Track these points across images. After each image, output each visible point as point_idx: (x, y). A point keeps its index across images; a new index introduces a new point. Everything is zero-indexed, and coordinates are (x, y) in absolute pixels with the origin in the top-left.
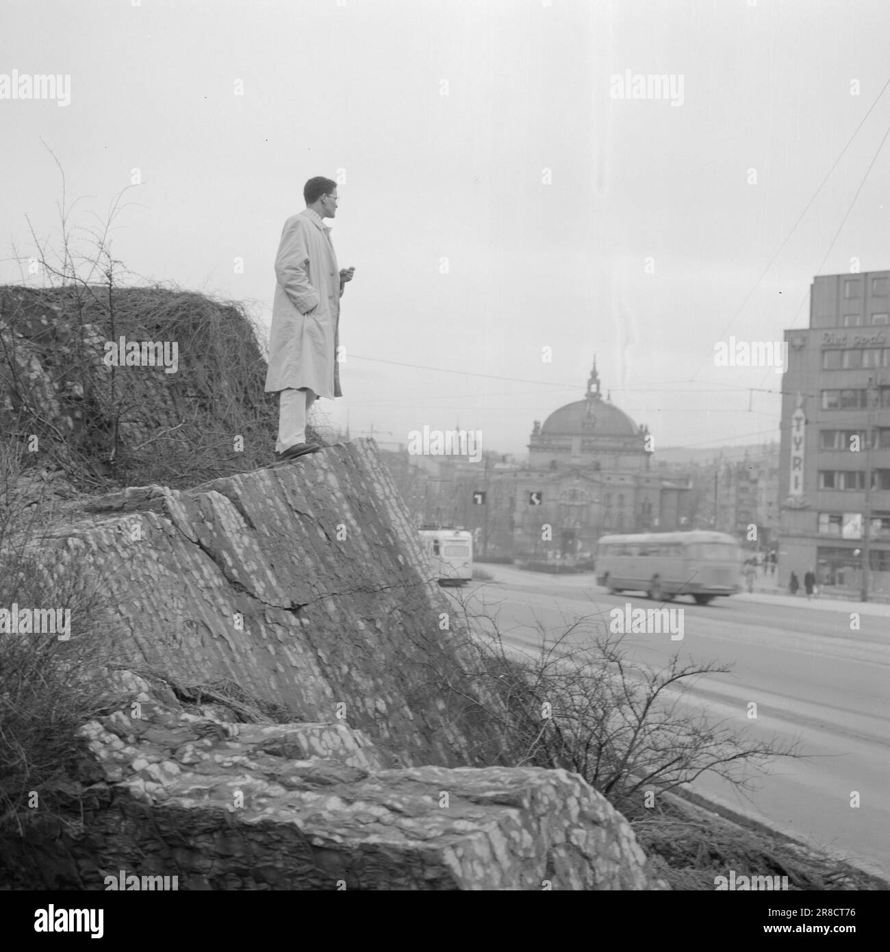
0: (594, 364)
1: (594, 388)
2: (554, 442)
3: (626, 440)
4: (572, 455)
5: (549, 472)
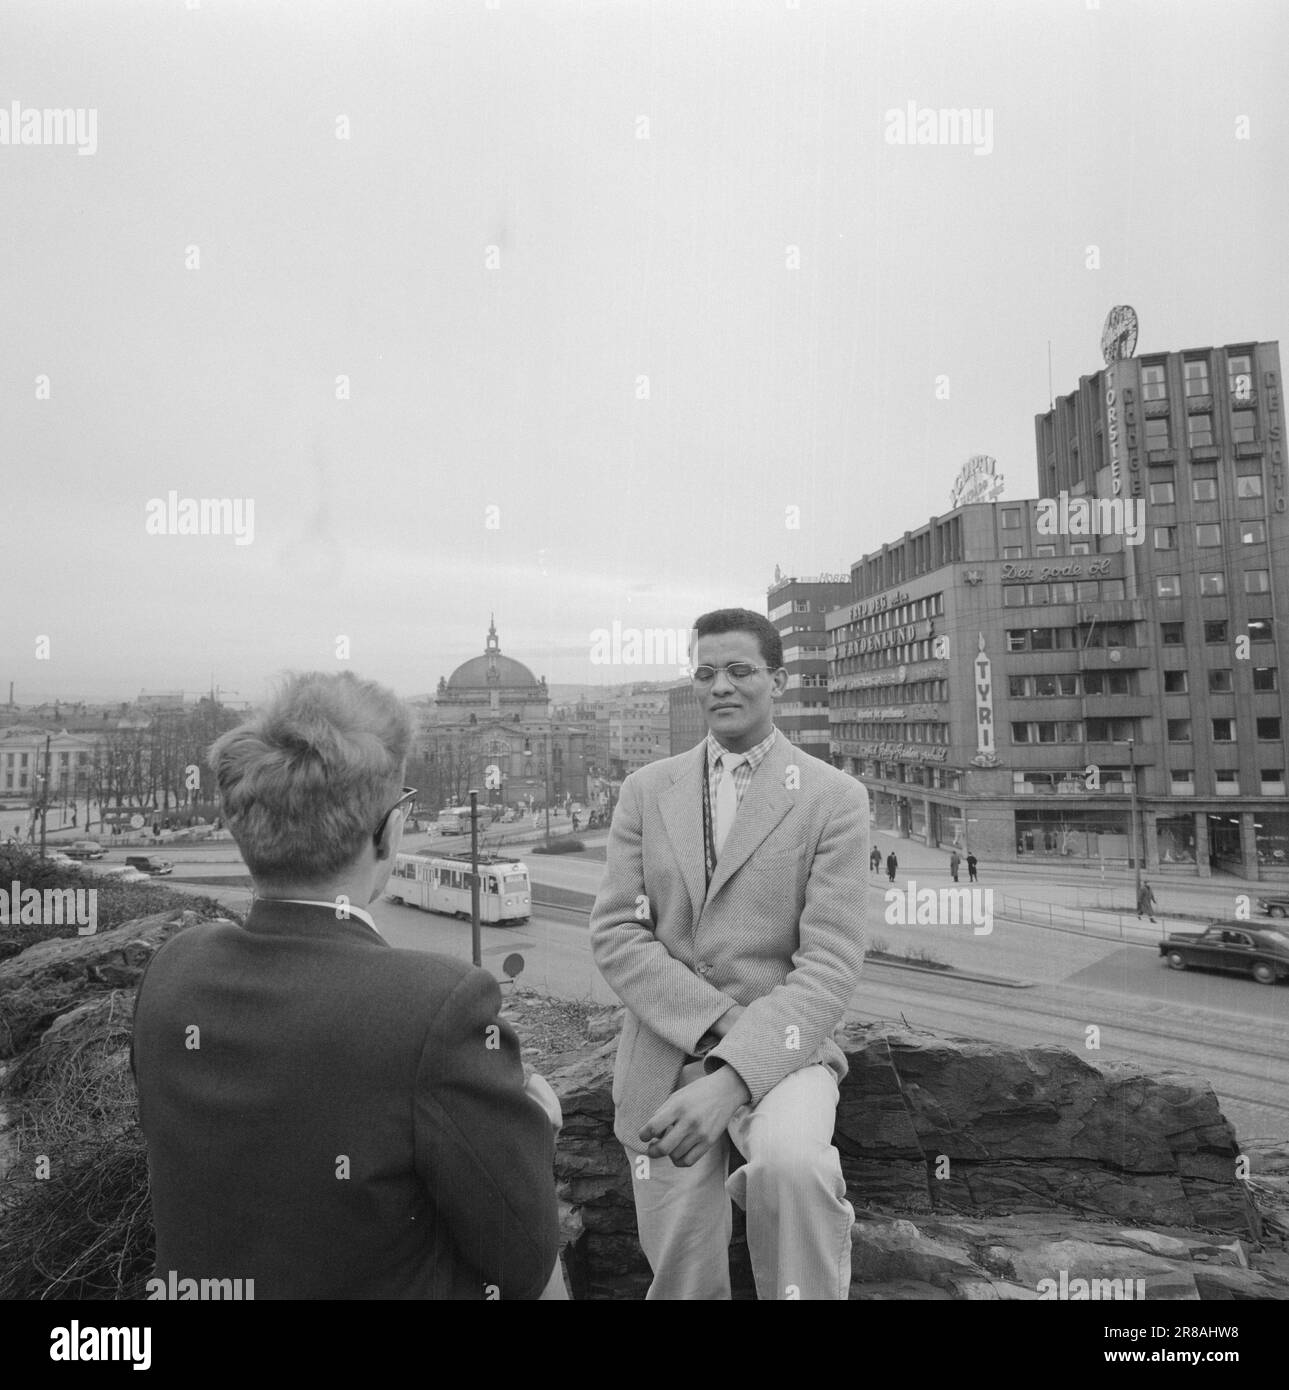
0: (492, 621)
1: (493, 644)
2: (461, 697)
3: (532, 691)
4: (492, 707)
5: (469, 726)
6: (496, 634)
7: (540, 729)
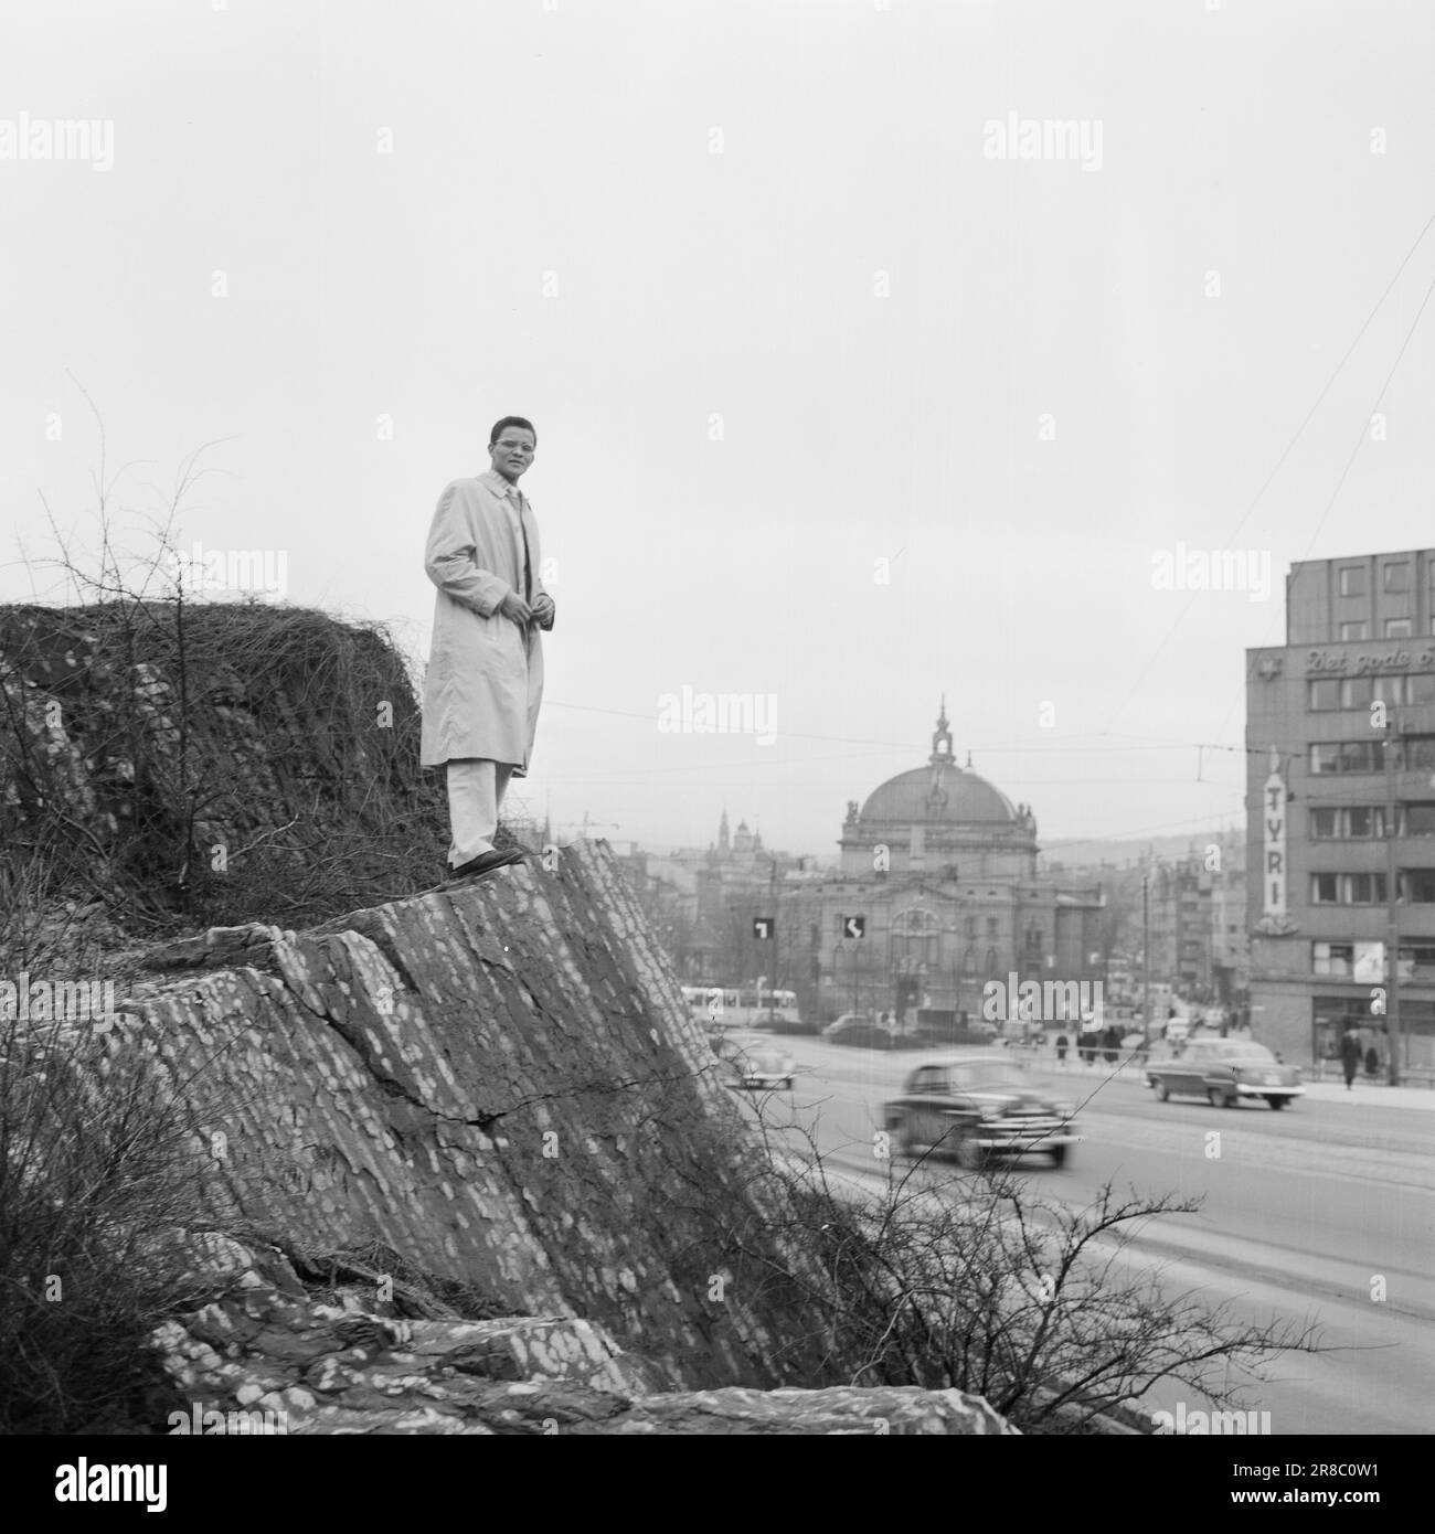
0: (943, 708)
1: (943, 747)
3: (997, 829)
4: (911, 855)
5: (872, 884)
6: (949, 730)
7: (992, 893)
